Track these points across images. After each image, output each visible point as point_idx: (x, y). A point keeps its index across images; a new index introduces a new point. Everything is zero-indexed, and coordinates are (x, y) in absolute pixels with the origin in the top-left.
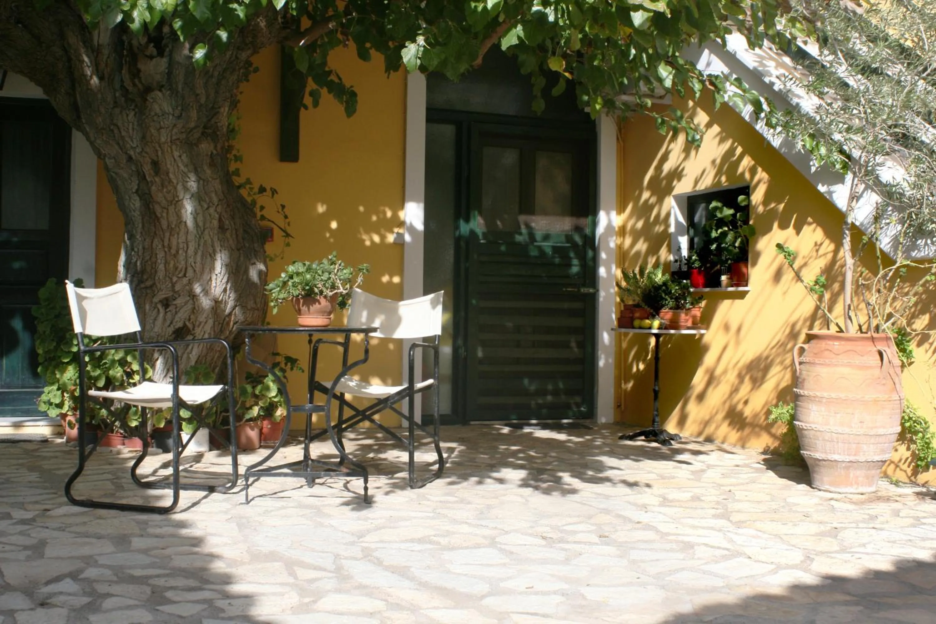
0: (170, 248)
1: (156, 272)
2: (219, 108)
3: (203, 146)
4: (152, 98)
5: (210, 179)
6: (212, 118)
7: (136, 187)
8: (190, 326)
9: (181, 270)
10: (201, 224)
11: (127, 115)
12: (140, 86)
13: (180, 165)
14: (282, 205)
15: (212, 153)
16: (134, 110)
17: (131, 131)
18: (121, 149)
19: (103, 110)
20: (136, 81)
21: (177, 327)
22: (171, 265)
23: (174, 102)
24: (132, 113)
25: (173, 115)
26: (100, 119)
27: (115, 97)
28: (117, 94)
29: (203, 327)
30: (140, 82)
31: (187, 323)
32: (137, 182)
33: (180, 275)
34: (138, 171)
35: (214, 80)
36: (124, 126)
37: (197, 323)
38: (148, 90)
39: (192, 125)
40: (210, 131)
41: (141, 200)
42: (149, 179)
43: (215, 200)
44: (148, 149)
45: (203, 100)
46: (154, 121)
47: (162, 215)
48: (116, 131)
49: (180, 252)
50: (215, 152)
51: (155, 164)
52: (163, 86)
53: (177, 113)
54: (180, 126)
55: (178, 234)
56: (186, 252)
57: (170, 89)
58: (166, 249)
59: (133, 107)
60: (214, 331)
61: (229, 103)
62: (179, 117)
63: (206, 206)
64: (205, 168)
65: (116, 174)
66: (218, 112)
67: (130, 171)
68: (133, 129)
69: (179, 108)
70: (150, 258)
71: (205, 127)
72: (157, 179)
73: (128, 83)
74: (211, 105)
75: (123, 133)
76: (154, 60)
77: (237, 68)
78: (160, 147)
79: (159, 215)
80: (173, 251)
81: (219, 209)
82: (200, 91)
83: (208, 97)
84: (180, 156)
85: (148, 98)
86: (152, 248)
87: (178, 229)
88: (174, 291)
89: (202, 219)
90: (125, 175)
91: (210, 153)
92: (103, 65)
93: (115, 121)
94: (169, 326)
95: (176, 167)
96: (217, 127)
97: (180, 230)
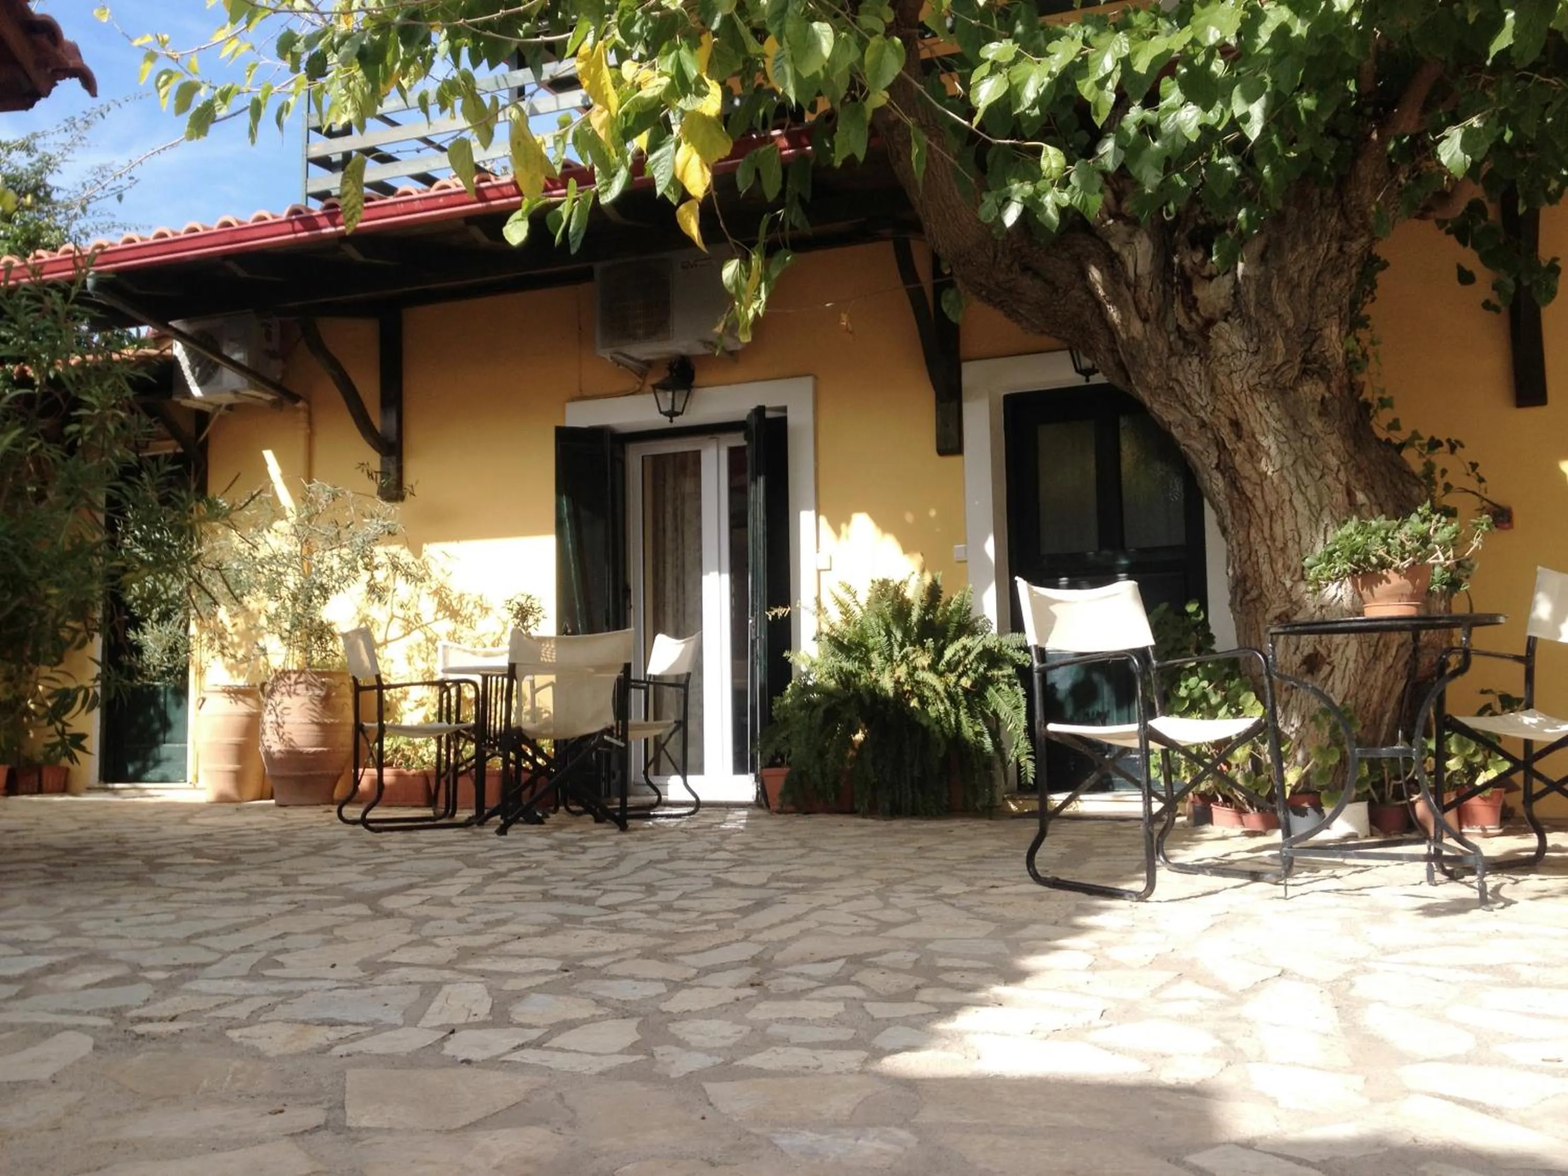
0: (1273, 539)
1: (1261, 576)
2: (1321, 329)
3: (1306, 388)
4: (1216, 333)
5: (1322, 435)
6: (1312, 344)
7: (1215, 461)
8: (1323, 652)
9: (1296, 570)
10: (1314, 501)
11: (1190, 364)
12: (1198, 320)
13: (1269, 420)
14: (1471, 463)
15: (1323, 398)
16: (1198, 355)
17: (1197, 384)
18: (1189, 412)
19: (1154, 363)
20: (1194, 315)
21: (1305, 654)
22: (1280, 565)
23: (1246, 333)
24: (1196, 361)
25: (1247, 351)
26: (1151, 375)
27: (1170, 343)
28: (1172, 338)
29: (1343, 652)
30: (1198, 314)
31: (1318, 647)
32: (1216, 454)
33: (1295, 578)
34: (1216, 438)
35: (1303, 290)
36: (1187, 380)
37: (1333, 647)
38: (1210, 322)
39: (1280, 360)
40: (1316, 366)
41: (1224, 477)
42: (1230, 447)
43: (1333, 462)
44: (1219, 405)
45: (1290, 323)
46: (1222, 364)
47: (1255, 496)
48: (1177, 388)
49: (1290, 544)
50: (1327, 395)
51: (1236, 425)
52: (1229, 313)
53: (1252, 347)
54: (1257, 365)
55: (1282, 518)
56: (1299, 543)
57: (1240, 316)
58: (1269, 543)
59: (1196, 351)
60: (1363, 658)
61: (1338, 321)
62: (1256, 353)
63: (1317, 474)
64: (1311, 419)
65: (1188, 446)
66: (1320, 335)
67: (1206, 440)
68: (1200, 381)
69: (1255, 340)
70: (1249, 558)
71: (1304, 360)
72: (1241, 445)
73: (1183, 320)
74: (1305, 328)
75: (1188, 390)
76: (1215, 281)
77: (1346, 266)
78: (1235, 398)
79: (1251, 496)
80: (1279, 544)
81: (1342, 476)
82: (1283, 309)
83: (1296, 315)
84: (1268, 408)
85: (1211, 334)
86: (1250, 543)
87: (1280, 512)
88: (1291, 601)
89: (1314, 493)
90: (1199, 447)
91: (1319, 399)
92: (1145, 303)
93: (1174, 375)
94: (1295, 653)
95: (1263, 423)
96: (1326, 358)
97: (1284, 512)
